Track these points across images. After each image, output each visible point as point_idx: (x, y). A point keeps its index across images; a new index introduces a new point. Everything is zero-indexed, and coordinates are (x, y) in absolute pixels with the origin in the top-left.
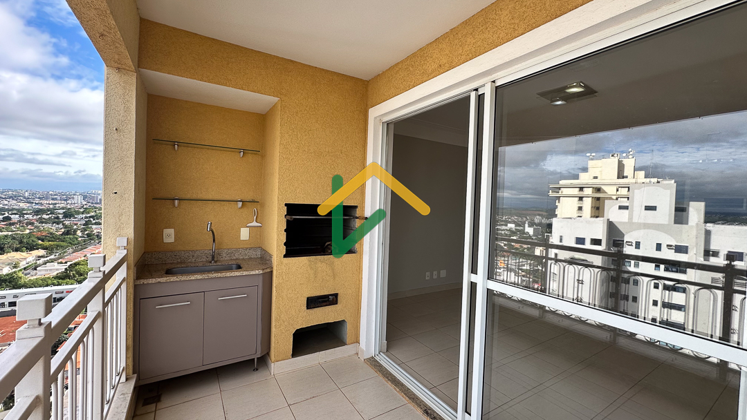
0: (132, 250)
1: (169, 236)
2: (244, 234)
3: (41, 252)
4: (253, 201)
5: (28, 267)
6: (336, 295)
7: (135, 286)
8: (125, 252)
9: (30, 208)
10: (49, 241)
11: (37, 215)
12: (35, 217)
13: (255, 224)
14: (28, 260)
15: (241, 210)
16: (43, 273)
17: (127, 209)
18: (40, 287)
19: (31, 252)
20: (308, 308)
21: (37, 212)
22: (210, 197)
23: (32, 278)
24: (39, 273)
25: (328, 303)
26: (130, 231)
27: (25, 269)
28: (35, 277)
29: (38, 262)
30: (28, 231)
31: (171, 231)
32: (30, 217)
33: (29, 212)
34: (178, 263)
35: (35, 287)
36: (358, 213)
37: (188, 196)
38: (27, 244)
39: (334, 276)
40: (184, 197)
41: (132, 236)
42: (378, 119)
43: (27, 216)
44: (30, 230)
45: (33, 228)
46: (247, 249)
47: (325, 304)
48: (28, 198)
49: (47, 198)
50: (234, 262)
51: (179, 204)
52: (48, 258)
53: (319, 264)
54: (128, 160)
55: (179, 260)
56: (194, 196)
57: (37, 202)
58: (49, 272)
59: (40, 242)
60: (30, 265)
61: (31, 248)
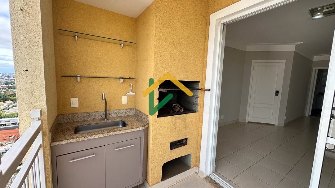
0: (46, 119)
1: (75, 102)
2: (125, 100)
3: (10, 102)
4: (130, 79)
5: (5, 109)
6: (186, 139)
7: (52, 148)
8: (39, 123)
9: (3, 81)
10: (14, 97)
11: (7, 85)
12: (6, 86)
13: (131, 93)
14: (4, 105)
15: (122, 84)
16: (12, 111)
17: (39, 85)
18: (11, 117)
19: (5, 102)
20: (171, 149)
21: (7, 83)
22: (102, 76)
23: (7, 114)
24: (10, 111)
25: (182, 145)
26: (43, 104)
27: (3, 109)
28: (9, 113)
29: (9, 106)
30: (3, 92)
31: (76, 99)
32: (4, 85)
33: (3, 83)
34: (82, 121)
35: (9, 118)
36: (200, 86)
37: (87, 75)
38: (3, 98)
39: (186, 127)
40: (84, 75)
41: (45, 108)
42: (218, 21)
43: (2, 85)
44: (4, 91)
45: (5, 90)
46: (126, 109)
47: (180, 145)
48: (2, 77)
49: (11, 77)
50: (120, 119)
51: (81, 79)
52: (14, 105)
53: (178, 121)
54: (36, 40)
55: (83, 119)
56: (91, 75)
57: (6, 79)
58: (15, 111)
59: (9, 97)
60: (6, 108)
61: (5, 100)
